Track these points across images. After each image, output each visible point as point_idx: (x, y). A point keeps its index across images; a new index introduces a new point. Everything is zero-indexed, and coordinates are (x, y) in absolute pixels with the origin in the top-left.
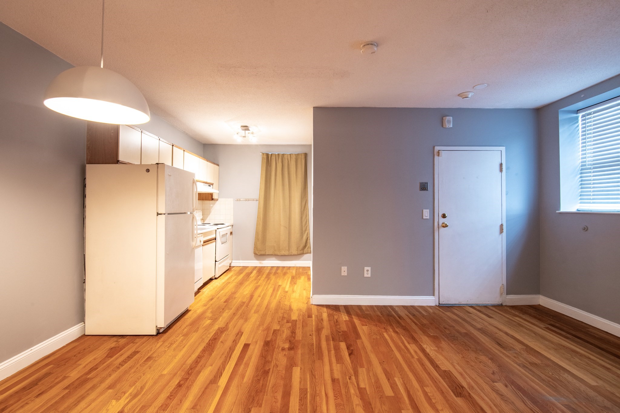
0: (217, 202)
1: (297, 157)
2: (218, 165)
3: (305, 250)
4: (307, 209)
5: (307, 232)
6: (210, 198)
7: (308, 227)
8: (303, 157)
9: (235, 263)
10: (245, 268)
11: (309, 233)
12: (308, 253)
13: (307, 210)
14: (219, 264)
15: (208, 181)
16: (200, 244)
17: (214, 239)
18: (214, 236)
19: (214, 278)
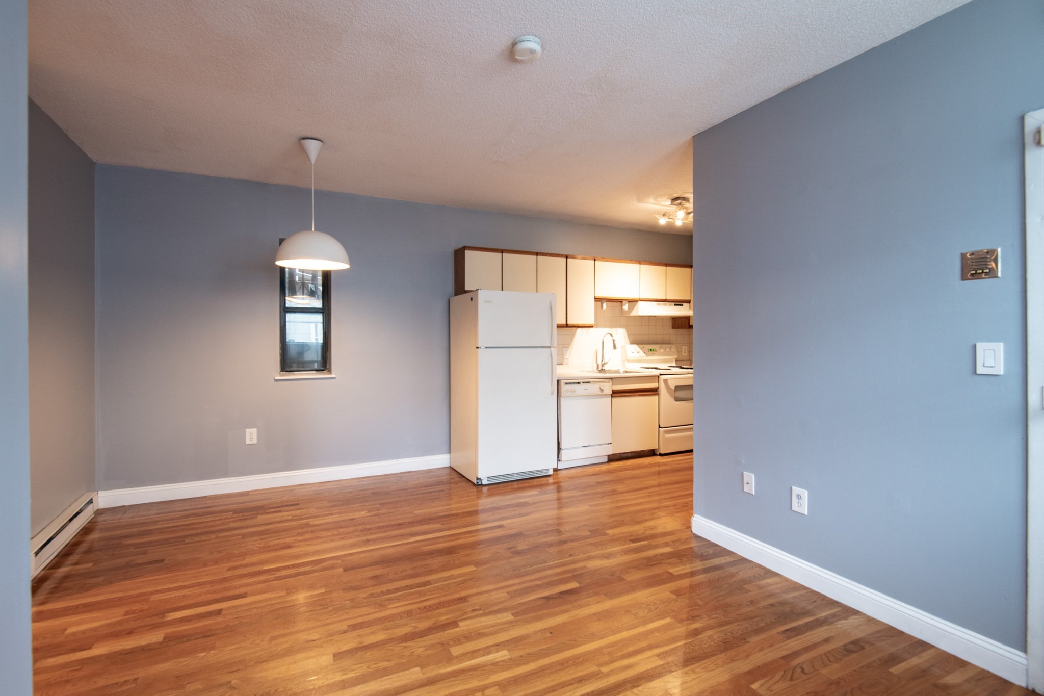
6: (687, 325)
14: (668, 433)
15: (669, 298)
16: (600, 393)
17: (654, 391)
18: (653, 385)
19: (658, 454)
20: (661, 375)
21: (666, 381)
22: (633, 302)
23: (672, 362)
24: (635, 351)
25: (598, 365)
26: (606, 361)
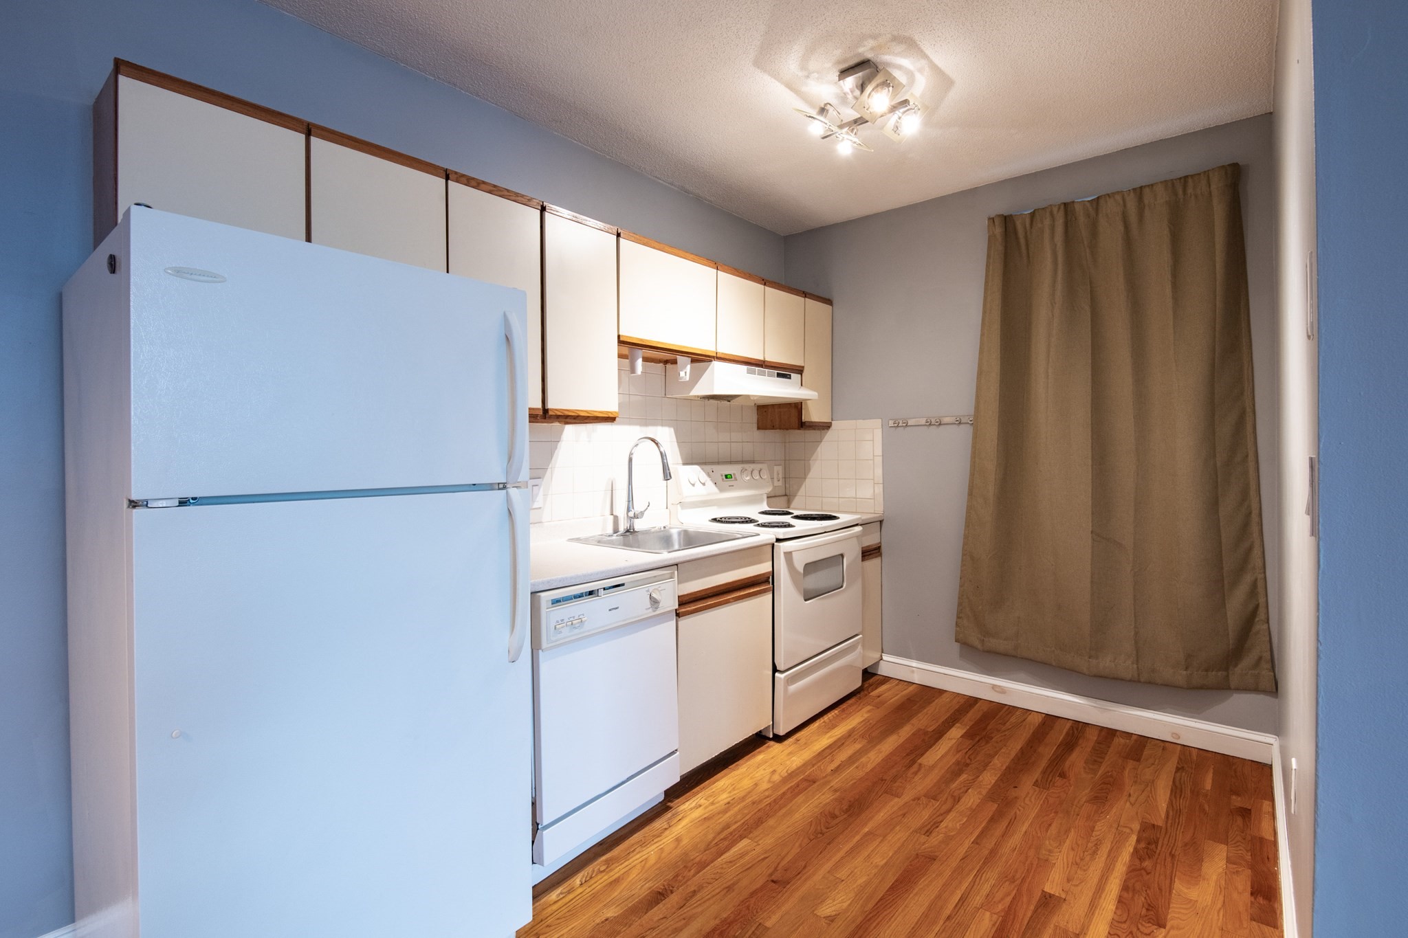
0: (829, 435)
1: (1176, 194)
2: (828, 301)
3: (1238, 670)
4: (1251, 457)
5: (1248, 579)
6: (794, 420)
7: (1256, 551)
8: (1217, 184)
9: (893, 665)
10: (927, 694)
11: (1260, 584)
12: (1256, 689)
13: (1251, 465)
14: (791, 680)
15: (771, 357)
16: (650, 613)
17: (764, 583)
18: (764, 568)
19: (771, 736)
20: (778, 540)
21: (788, 555)
22: (700, 359)
23: (760, 501)
24: (693, 480)
25: (616, 519)
26: (638, 507)
